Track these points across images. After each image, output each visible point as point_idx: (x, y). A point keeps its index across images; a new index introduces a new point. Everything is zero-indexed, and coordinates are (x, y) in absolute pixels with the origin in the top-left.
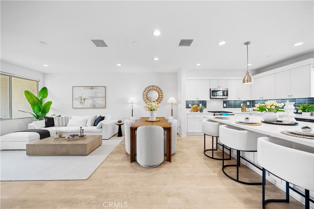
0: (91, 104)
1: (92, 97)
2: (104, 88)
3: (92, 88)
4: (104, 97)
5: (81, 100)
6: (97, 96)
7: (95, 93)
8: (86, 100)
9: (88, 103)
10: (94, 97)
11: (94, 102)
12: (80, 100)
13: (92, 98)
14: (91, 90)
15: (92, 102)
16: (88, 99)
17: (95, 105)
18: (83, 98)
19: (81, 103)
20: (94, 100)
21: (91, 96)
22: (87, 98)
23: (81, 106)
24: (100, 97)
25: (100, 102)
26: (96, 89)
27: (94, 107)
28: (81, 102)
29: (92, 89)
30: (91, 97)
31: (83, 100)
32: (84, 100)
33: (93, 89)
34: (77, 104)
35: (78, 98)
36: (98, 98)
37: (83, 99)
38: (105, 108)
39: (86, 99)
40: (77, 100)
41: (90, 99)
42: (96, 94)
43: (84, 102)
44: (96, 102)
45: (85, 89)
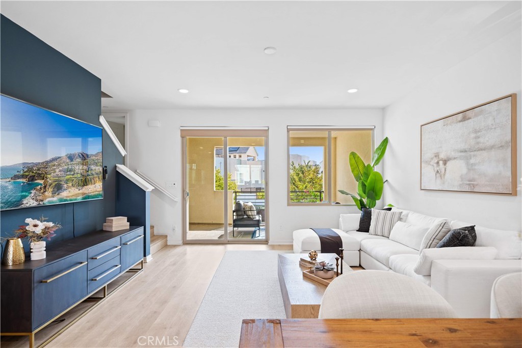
0: (462, 178)
1: (466, 151)
2: (509, 104)
3: (464, 115)
4: (509, 142)
5: (438, 163)
6: (481, 146)
7: (473, 135)
8: (449, 164)
9: (456, 170)
10: (471, 150)
11: (471, 168)
12: (435, 165)
13: (467, 153)
14: (461, 123)
15: (464, 170)
16: (455, 158)
17: (473, 180)
18: (442, 156)
19: (438, 175)
20: (472, 161)
21: (462, 146)
22: (453, 154)
23: (439, 184)
24: (493, 147)
25: (491, 167)
26: (476, 115)
27: (471, 188)
28: (438, 172)
29: (465, 119)
30: (461, 152)
31: (441, 163)
32: (445, 162)
33: (469, 118)
34: (429, 176)
35: (432, 159)
36: (485, 154)
37: (442, 160)
38: (515, 192)
39: (449, 159)
40: (429, 164)
41: (461, 158)
42: (479, 137)
43: (445, 170)
44: (476, 167)
45: (447, 124)
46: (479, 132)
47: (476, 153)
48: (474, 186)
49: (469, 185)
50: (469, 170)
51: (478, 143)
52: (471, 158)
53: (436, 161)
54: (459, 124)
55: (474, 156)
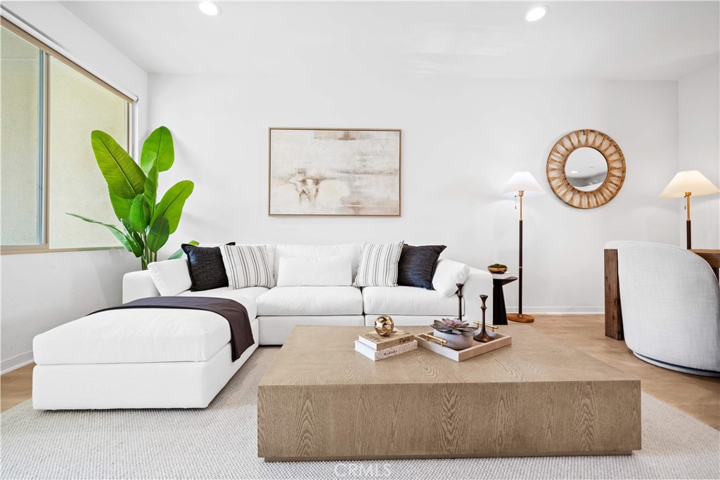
0: (343, 201)
1: (348, 172)
2: (395, 136)
3: (348, 134)
4: (395, 170)
5: (304, 181)
6: (367, 169)
7: (358, 157)
8: (322, 184)
9: (332, 195)
10: (355, 172)
11: (355, 190)
12: (299, 184)
13: (350, 174)
14: (342, 141)
15: (346, 192)
16: (332, 179)
17: (358, 203)
18: (311, 173)
19: (304, 196)
20: (357, 183)
21: (344, 166)
22: (329, 174)
23: (305, 208)
24: (381, 173)
25: (378, 191)
26: (361, 138)
27: (356, 211)
28: (304, 192)
29: (346, 138)
30: (341, 172)
31: (310, 182)
32: (317, 182)
33: (353, 139)
34: (287, 198)
35: (293, 175)
36: (372, 178)
37: (311, 178)
38: (400, 215)
39: (323, 179)
40: (287, 181)
41: (341, 179)
42: (365, 161)
43: (317, 191)
44: (362, 190)
45: (320, 138)
46: (366, 155)
47: (361, 176)
48: (359, 209)
49: (353, 208)
50: (353, 192)
51: (364, 166)
52: (355, 181)
53: (301, 178)
54: (339, 141)
55: (359, 178)
